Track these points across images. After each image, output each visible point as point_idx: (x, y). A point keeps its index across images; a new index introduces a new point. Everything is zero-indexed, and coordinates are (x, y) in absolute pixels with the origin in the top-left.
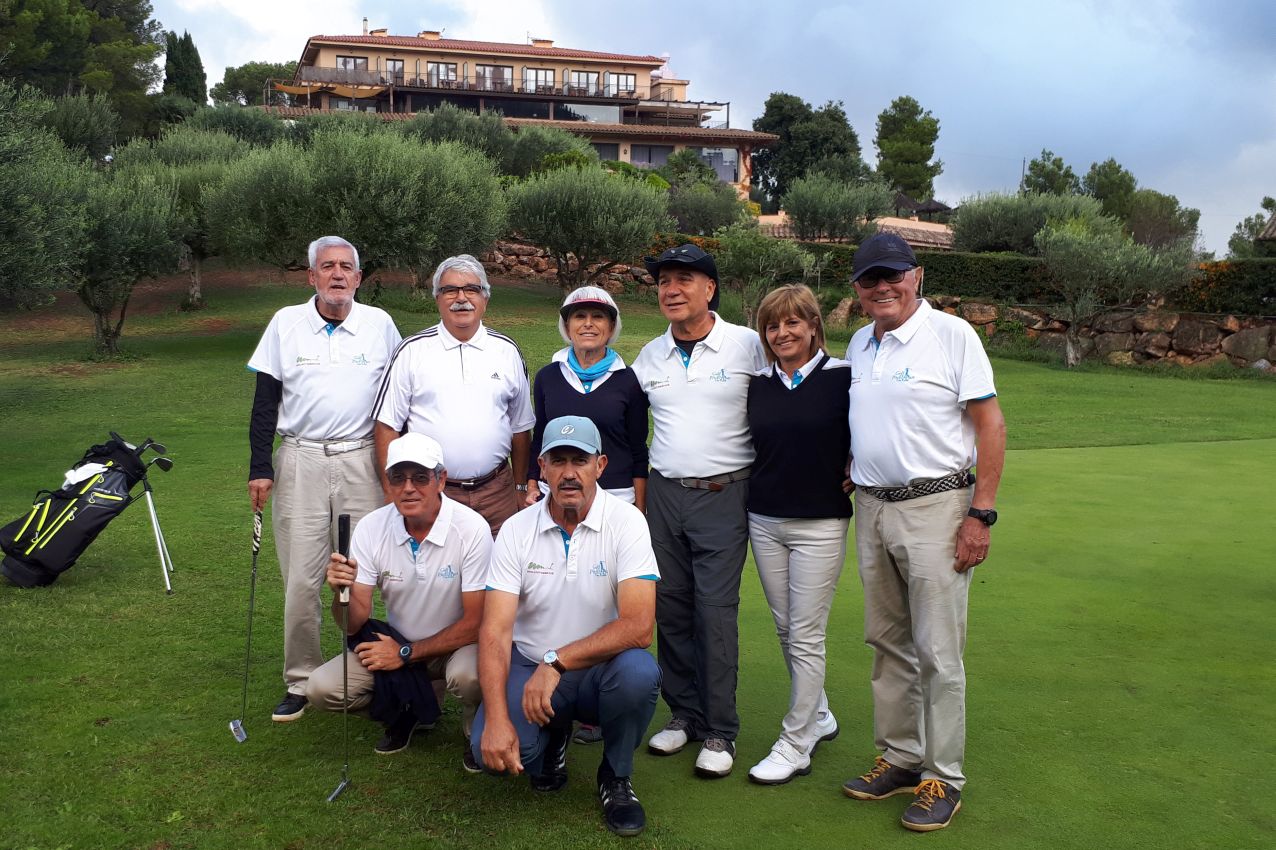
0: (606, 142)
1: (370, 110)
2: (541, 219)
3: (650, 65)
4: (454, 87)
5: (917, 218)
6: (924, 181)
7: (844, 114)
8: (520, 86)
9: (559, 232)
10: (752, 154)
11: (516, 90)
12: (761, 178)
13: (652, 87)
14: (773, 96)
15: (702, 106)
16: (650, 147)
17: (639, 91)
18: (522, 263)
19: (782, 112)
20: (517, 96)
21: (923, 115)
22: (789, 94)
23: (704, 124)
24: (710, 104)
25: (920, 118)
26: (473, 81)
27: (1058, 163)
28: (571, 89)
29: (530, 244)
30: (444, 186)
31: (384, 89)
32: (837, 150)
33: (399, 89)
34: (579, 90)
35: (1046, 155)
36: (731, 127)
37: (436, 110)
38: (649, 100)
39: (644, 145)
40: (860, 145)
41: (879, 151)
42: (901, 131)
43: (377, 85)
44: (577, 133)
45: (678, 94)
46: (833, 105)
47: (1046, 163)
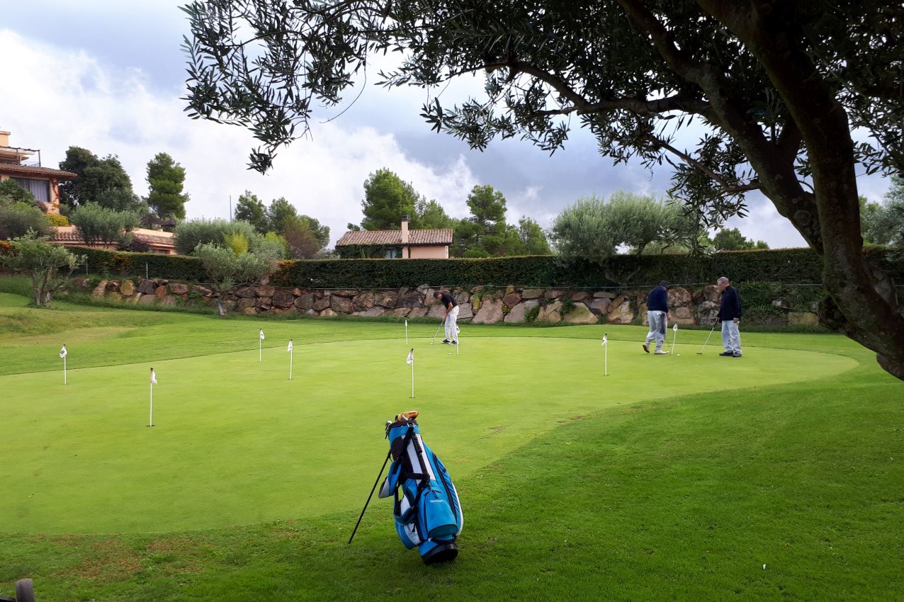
5: (162, 230)
6: (178, 204)
7: (119, 162)
10: (60, 184)
12: (67, 200)
14: (71, 148)
15: (20, 151)
19: (77, 159)
22: (81, 148)
23: (23, 163)
24: (25, 150)
25: (173, 166)
27: (254, 198)
32: (116, 185)
35: (248, 193)
36: (43, 166)
40: (131, 182)
41: (150, 185)
42: (162, 174)
45: (2, 141)
46: (112, 157)
47: (248, 198)
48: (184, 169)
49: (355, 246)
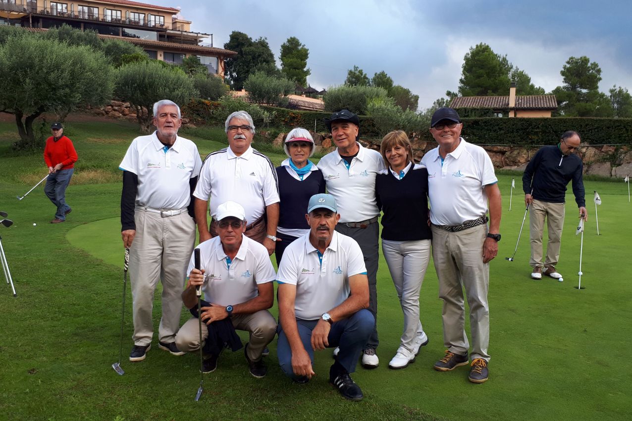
0: (151, 49)
1: (18, 26)
2: (128, 88)
3: (171, 12)
4: (66, 16)
5: (305, 96)
6: (303, 77)
7: (267, 43)
8: (103, 18)
9: (138, 94)
10: (225, 61)
11: (100, 20)
12: (229, 73)
13: (173, 23)
14: (233, 32)
15: (199, 35)
16: (173, 54)
17: (166, 25)
18: (115, 110)
19: (238, 41)
20: (102, 23)
21: (301, 46)
22: (241, 32)
23: (199, 44)
24: (203, 34)
25: (300, 48)
26: (76, 14)
27: (361, 72)
28: (130, 21)
29: (118, 100)
30: (84, 69)
31: (25, 14)
32: (265, 61)
33: (35, 15)
34: (135, 22)
35: (356, 68)
36: (214, 46)
37: (60, 27)
38: (172, 30)
39: (171, 53)
40: (275, 59)
41: (282, 62)
42: (292, 54)
43: (22, 12)
44: (136, 44)
45: (186, 28)
46: (262, 39)
47: (356, 72)
48: (308, 50)
49: (465, 109)
